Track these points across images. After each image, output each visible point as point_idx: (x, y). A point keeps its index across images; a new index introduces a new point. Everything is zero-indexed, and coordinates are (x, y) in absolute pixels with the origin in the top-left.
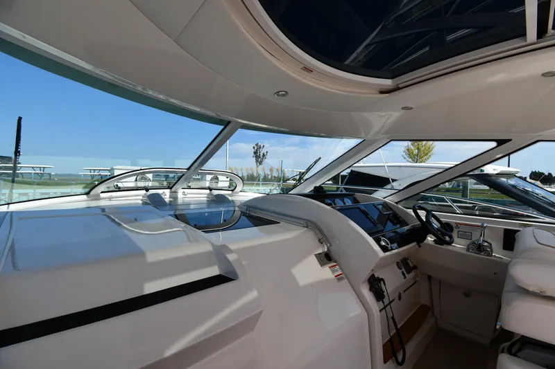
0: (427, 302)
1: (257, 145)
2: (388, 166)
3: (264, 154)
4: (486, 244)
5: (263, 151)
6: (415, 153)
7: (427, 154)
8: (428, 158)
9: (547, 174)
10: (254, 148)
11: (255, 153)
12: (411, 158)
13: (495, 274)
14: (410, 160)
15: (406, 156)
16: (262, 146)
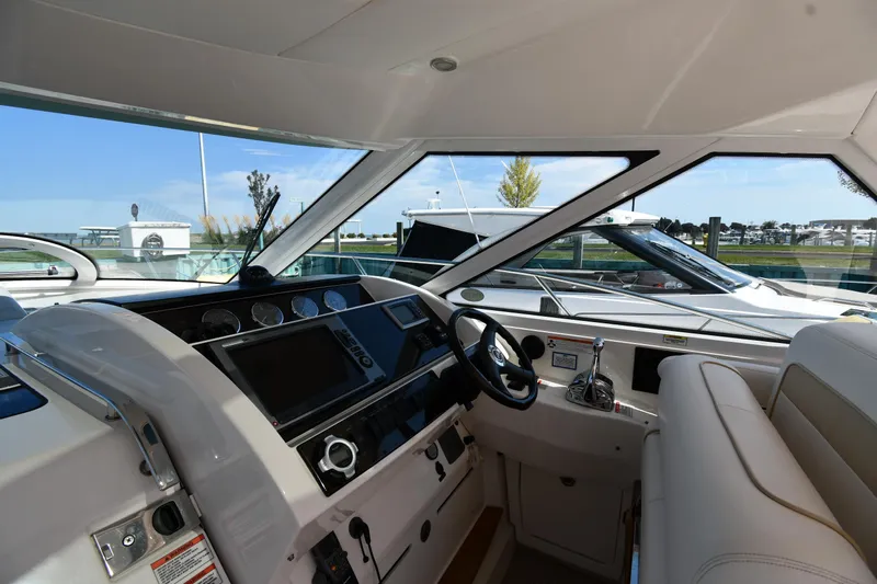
0: (497, 502)
1: (255, 173)
2: (473, 214)
3: (269, 190)
4: (600, 383)
5: (268, 186)
6: (514, 192)
7: (530, 194)
8: (532, 201)
9: (674, 221)
10: (249, 178)
11: (253, 188)
12: (508, 199)
13: (618, 448)
14: (508, 203)
15: (501, 197)
16: (265, 176)
